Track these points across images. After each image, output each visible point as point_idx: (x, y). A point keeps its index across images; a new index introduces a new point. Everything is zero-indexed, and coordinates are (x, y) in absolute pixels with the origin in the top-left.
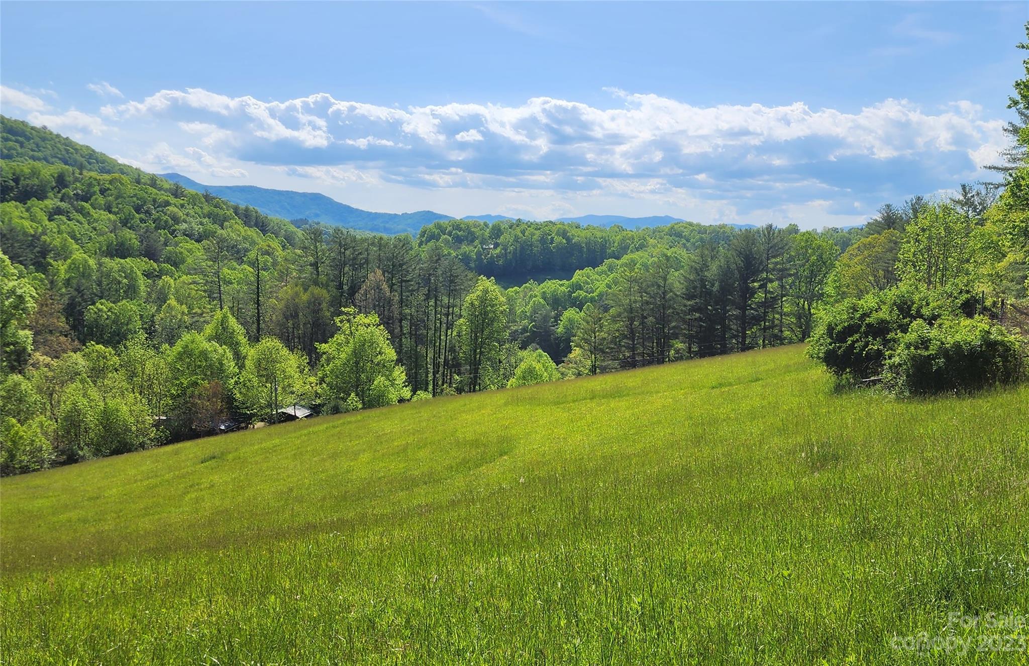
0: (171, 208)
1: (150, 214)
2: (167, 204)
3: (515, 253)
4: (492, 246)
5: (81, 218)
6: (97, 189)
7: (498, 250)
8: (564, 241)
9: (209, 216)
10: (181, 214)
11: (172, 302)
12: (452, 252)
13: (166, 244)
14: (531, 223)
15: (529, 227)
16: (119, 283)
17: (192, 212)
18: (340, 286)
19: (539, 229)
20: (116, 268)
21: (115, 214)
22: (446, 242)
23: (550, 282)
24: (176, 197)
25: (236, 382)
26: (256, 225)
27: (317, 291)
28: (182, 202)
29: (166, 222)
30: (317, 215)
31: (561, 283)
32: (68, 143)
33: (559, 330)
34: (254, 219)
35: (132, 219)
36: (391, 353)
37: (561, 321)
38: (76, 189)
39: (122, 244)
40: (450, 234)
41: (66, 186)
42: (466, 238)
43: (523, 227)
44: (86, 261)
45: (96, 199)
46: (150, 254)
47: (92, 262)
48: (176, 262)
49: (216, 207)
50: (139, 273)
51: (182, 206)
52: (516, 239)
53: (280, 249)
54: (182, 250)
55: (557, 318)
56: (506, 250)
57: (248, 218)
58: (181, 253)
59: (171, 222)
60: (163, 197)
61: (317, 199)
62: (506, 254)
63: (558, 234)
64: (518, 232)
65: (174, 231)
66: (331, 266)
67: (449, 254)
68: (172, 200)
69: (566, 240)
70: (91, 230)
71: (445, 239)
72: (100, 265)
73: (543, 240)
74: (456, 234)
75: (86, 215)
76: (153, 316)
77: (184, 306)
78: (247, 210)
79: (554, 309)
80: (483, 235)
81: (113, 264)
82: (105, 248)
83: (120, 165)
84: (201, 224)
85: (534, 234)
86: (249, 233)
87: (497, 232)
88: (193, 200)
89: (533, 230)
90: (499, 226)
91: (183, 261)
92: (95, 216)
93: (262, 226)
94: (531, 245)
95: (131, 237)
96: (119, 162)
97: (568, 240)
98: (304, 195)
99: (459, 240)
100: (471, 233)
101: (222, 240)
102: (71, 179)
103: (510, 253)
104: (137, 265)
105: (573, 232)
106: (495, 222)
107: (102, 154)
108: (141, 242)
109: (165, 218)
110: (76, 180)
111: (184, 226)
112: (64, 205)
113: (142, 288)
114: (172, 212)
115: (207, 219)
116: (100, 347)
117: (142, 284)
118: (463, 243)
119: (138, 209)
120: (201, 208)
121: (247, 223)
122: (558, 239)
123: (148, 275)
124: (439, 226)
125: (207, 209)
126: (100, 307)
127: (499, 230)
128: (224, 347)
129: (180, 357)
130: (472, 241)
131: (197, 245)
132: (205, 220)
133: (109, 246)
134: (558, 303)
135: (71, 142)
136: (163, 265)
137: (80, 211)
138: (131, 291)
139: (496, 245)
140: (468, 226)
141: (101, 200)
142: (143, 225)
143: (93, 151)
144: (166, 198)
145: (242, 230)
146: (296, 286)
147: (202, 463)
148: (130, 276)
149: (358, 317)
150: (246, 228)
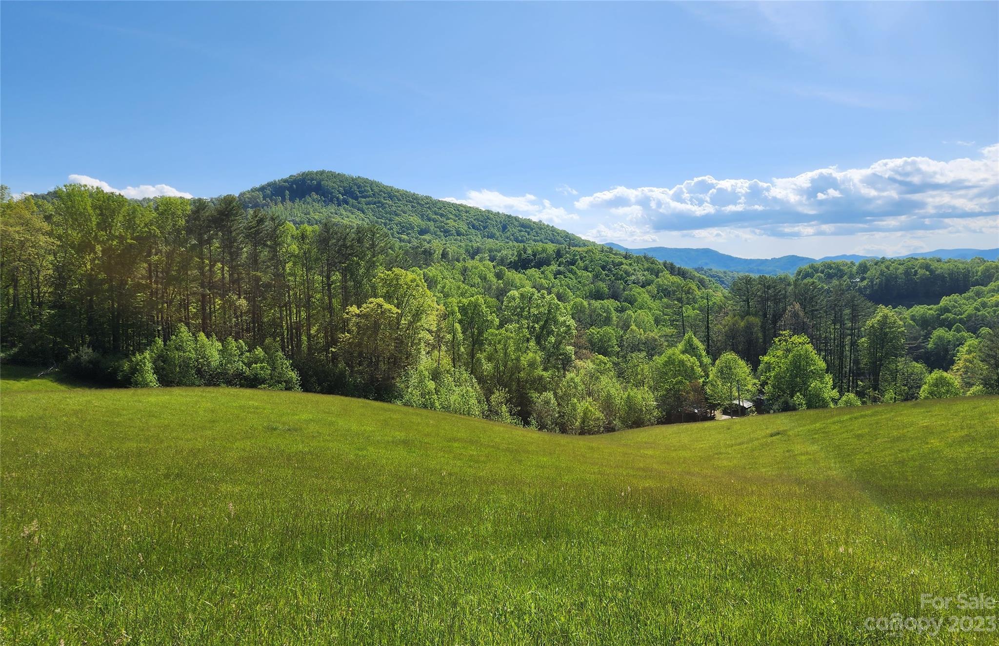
0: (624, 266)
1: (612, 271)
2: (622, 264)
3: (880, 284)
4: (858, 280)
5: (571, 276)
6: (578, 257)
7: (865, 283)
8: (928, 273)
9: (648, 269)
10: (630, 269)
11: (633, 327)
12: (824, 286)
13: (624, 290)
14: (895, 260)
15: (893, 263)
16: (601, 315)
17: (637, 268)
18: (765, 315)
19: (903, 264)
20: (599, 306)
21: (591, 272)
22: (820, 278)
23: (918, 307)
24: (626, 259)
25: (703, 382)
26: (679, 274)
27: (752, 319)
28: (630, 262)
29: (622, 275)
30: (707, 264)
31: (929, 307)
32: (553, 230)
33: (929, 346)
34: (677, 270)
35: (600, 275)
36: (823, 365)
37: (931, 338)
38: (566, 258)
39: (598, 291)
40: (822, 272)
41: (561, 257)
42: (836, 275)
43: (887, 263)
44: (582, 303)
45: (579, 264)
46: (615, 296)
47: (585, 303)
48: (631, 301)
49: (652, 264)
50: (612, 309)
51: (631, 264)
52: (882, 273)
53: (696, 289)
54: (635, 293)
55: (927, 337)
56: (872, 282)
57: (672, 269)
58: (634, 295)
59: (624, 275)
60: (618, 260)
61: (707, 252)
62: (872, 286)
63: (920, 268)
64: (883, 267)
65: (627, 281)
66: (758, 301)
67: (823, 287)
68: (624, 261)
69: (929, 272)
70: (578, 283)
71: (819, 276)
72: (589, 304)
73: (907, 273)
74: (828, 271)
75: (575, 273)
76: (622, 337)
77: (641, 330)
78: (672, 264)
79: (923, 329)
80: (851, 271)
81: (597, 304)
82: (588, 294)
83: (583, 240)
84: (644, 275)
85: (898, 269)
86: (675, 280)
87: (863, 268)
88: (638, 260)
89: (897, 265)
90: (865, 263)
91: (636, 301)
92: (580, 274)
93: (682, 274)
94: (896, 278)
95: (603, 286)
96: (583, 238)
97: (932, 272)
98: (697, 250)
99: (830, 277)
100: (840, 270)
101: (659, 286)
102: (564, 252)
103: (876, 284)
104: (611, 304)
105: (935, 265)
106: (861, 261)
107: (572, 234)
108: (609, 289)
109: (621, 273)
110: (567, 252)
111: (633, 277)
112: (562, 268)
113: (614, 318)
114: (624, 269)
115: (647, 272)
116: (600, 356)
117: (614, 315)
118: (833, 279)
119: (603, 268)
120: (643, 265)
121: (672, 273)
122: (921, 272)
123: (617, 310)
124: (812, 267)
125: (646, 265)
126: (592, 331)
127: (866, 267)
128: (694, 358)
129: (666, 364)
130: (841, 277)
131: (643, 289)
132: (646, 273)
133: (591, 292)
134: (927, 324)
135: (555, 229)
136: (623, 303)
137: (571, 271)
138: (607, 321)
139: (863, 279)
140: (838, 266)
141: (582, 264)
142: (607, 278)
143: (568, 233)
144: (620, 260)
145: (671, 278)
146: (735, 316)
147: (772, 436)
148: (607, 311)
149: (793, 338)
150: (673, 276)
